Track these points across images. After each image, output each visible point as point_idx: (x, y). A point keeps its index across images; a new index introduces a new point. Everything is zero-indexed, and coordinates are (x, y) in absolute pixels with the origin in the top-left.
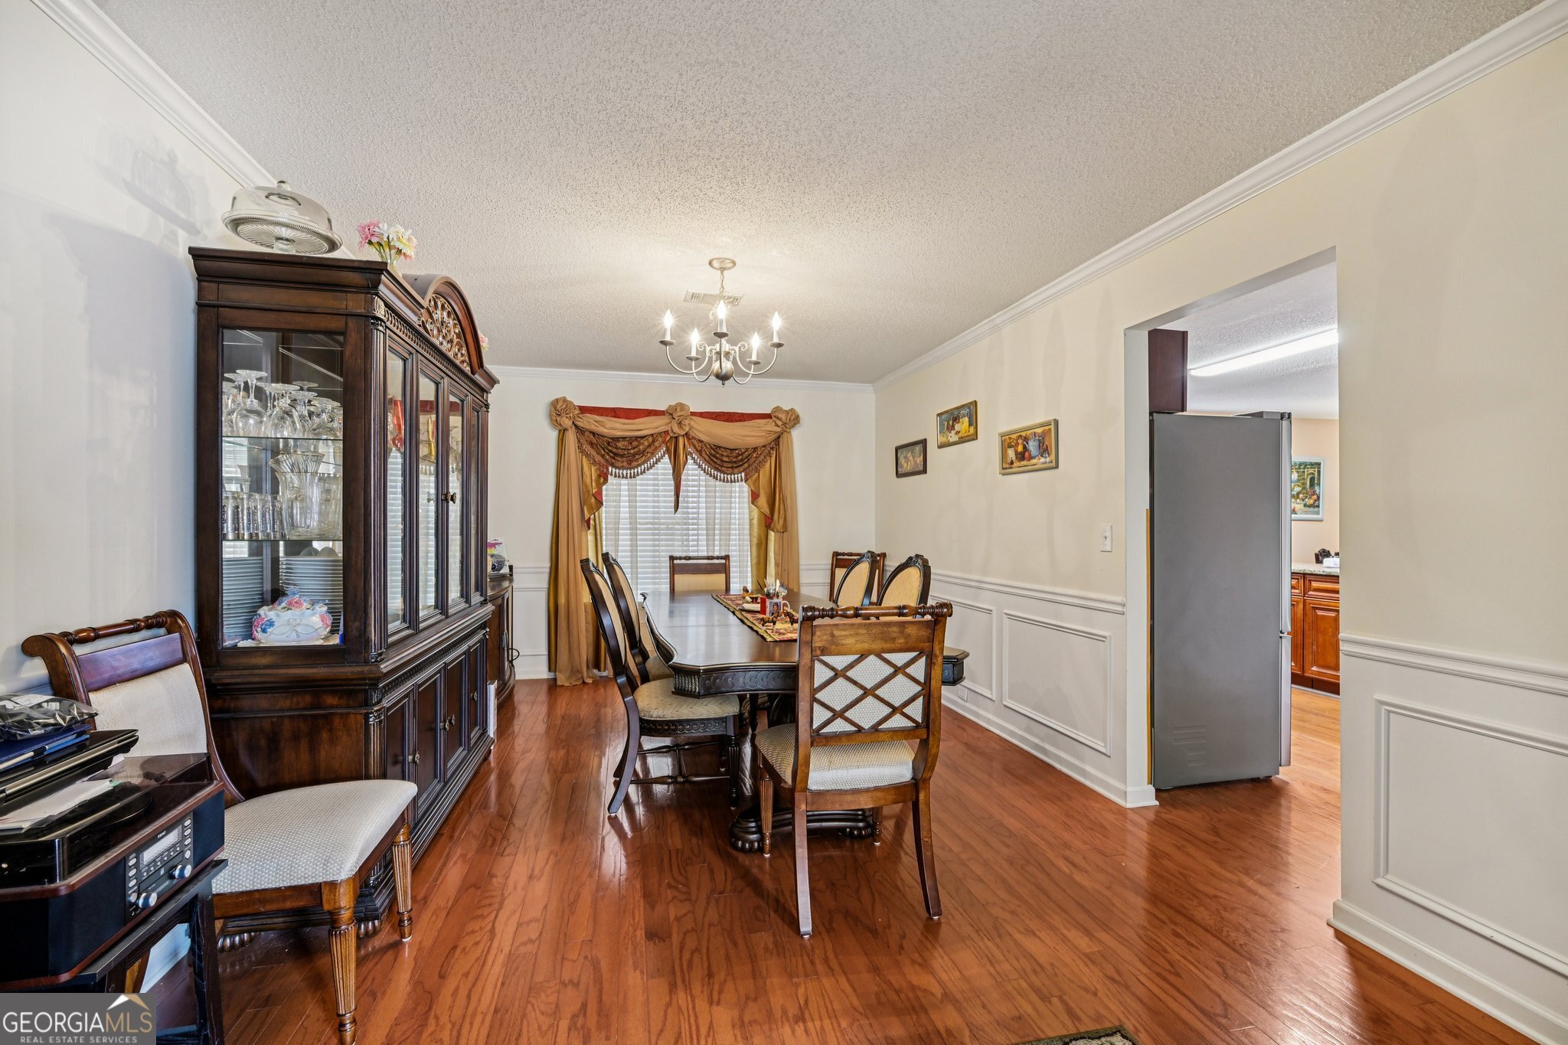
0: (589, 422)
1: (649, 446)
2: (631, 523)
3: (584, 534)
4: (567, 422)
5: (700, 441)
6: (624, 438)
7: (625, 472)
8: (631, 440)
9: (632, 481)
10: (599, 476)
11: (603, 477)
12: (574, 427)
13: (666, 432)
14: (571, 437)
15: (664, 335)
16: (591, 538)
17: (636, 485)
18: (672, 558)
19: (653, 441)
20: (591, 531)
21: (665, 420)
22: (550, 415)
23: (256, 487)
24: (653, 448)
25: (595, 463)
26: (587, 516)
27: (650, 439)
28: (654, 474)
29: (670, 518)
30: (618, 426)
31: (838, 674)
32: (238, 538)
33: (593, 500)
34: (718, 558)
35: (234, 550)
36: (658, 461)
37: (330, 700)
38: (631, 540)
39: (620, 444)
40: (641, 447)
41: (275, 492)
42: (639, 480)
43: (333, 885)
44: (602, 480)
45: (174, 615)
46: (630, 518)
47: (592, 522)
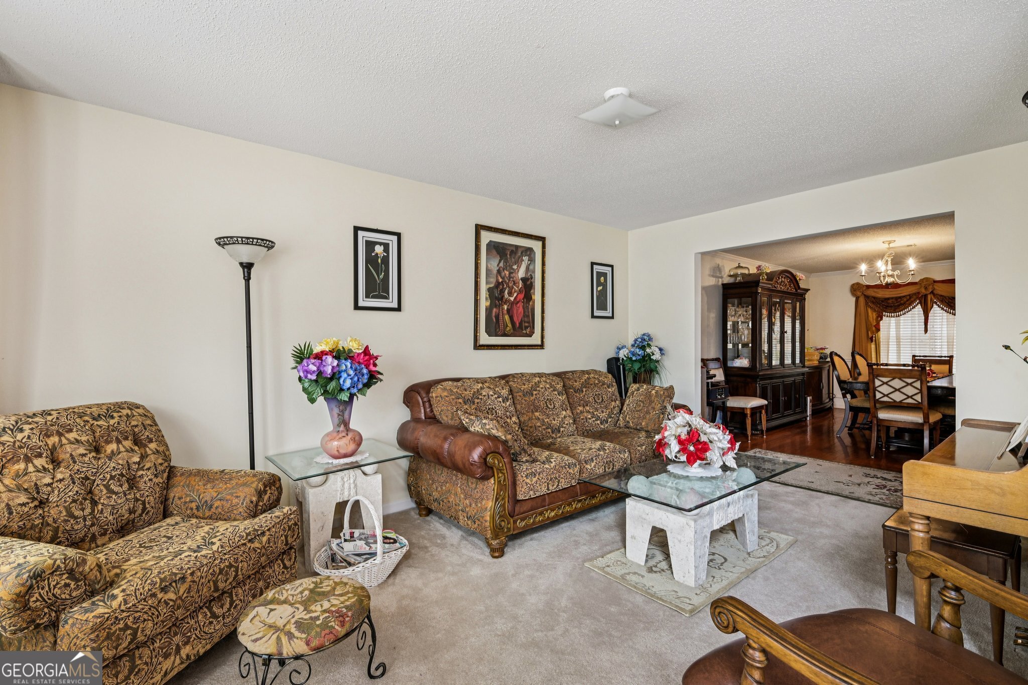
0: (871, 293)
1: (907, 301)
2: (897, 339)
3: (869, 344)
4: (859, 294)
5: (941, 296)
6: (892, 298)
7: (893, 314)
8: (897, 298)
9: (898, 318)
10: (878, 317)
11: (880, 317)
12: (863, 296)
13: (918, 293)
14: (862, 300)
15: (861, 273)
16: (873, 346)
17: (900, 320)
18: (914, 356)
19: (910, 298)
20: (874, 343)
21: (917, 287)
22: (851, 291)
23: (734, 332)
24: (909, 302)
25: (875, 311)
26: (870, 335)
27: (908, 297)
28: (912, 314)
29: (923, 336)
30: (887, 293)
31: (884, 383)
32: (730, 343)
33: (874, 328)
34: (945, 357)
35: (730, 346)
36: (914, 307)
37: (749, 380)
38: (897, 347)
39: (890, 301)
40: (902, 302)
41: (738, 332)
42: (902, 318)
43: (746, 408)
44: (879, 319)
45: (719, 358)
46: (896, 337)
47: (874, 339)
